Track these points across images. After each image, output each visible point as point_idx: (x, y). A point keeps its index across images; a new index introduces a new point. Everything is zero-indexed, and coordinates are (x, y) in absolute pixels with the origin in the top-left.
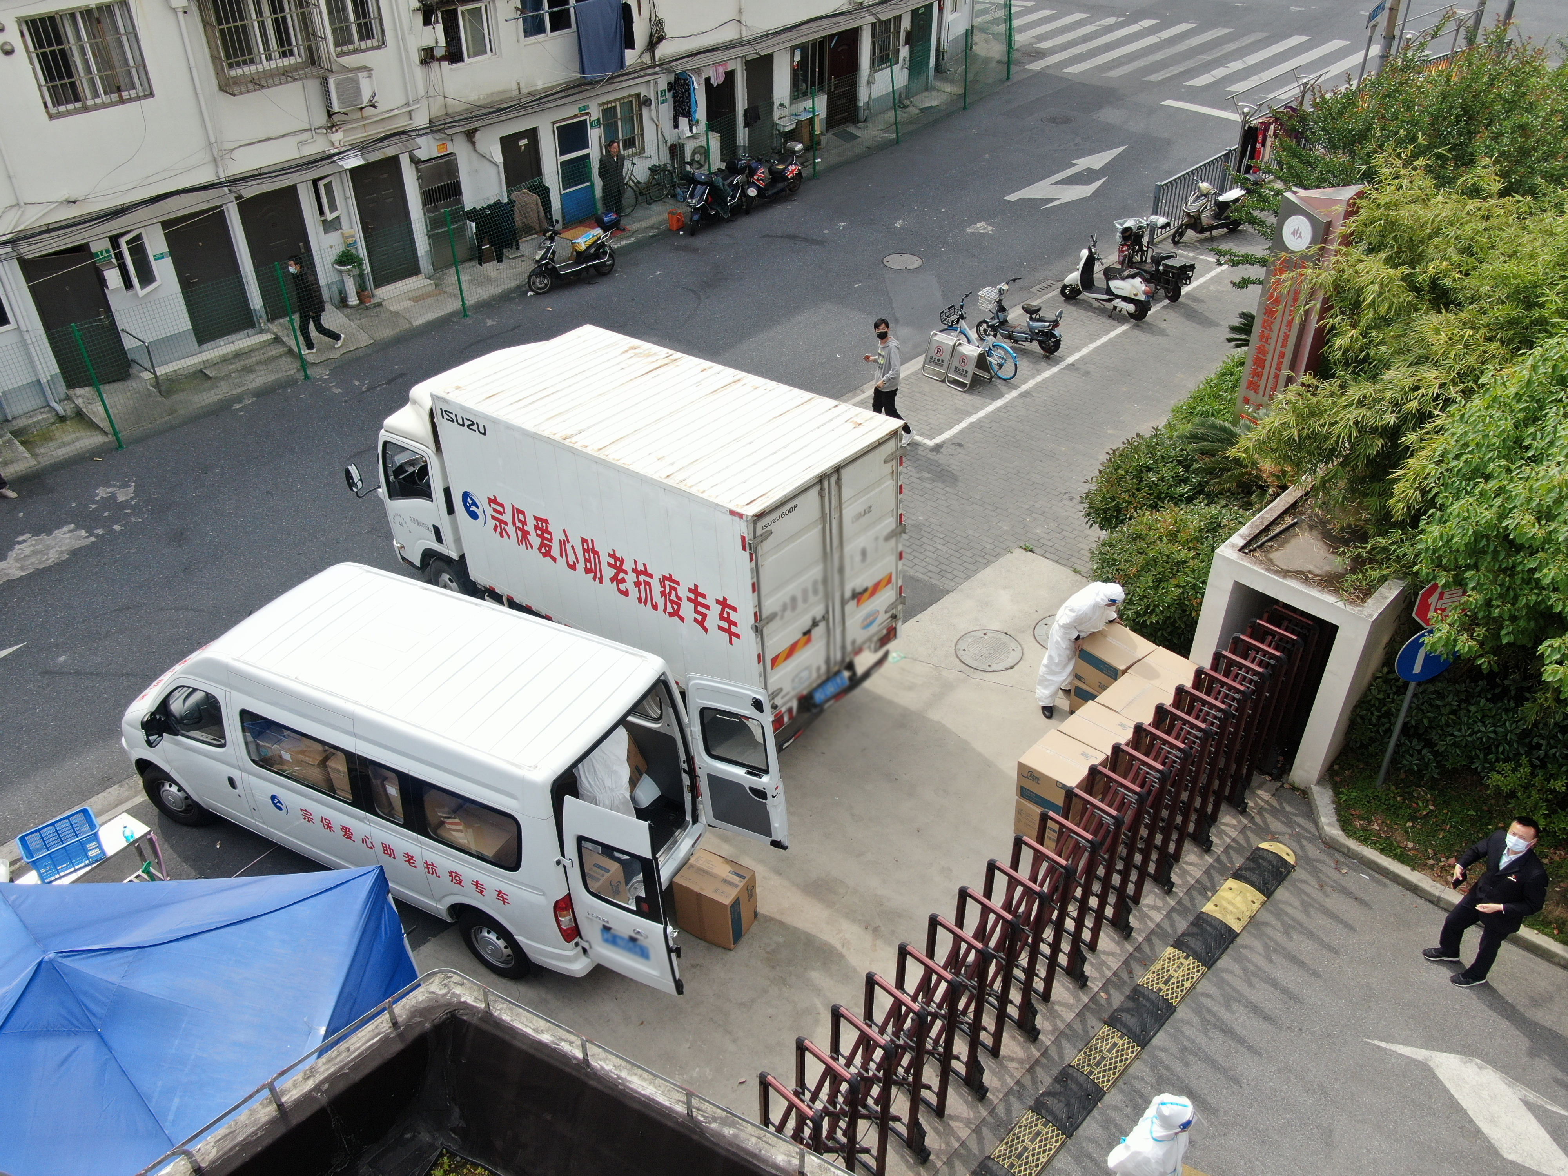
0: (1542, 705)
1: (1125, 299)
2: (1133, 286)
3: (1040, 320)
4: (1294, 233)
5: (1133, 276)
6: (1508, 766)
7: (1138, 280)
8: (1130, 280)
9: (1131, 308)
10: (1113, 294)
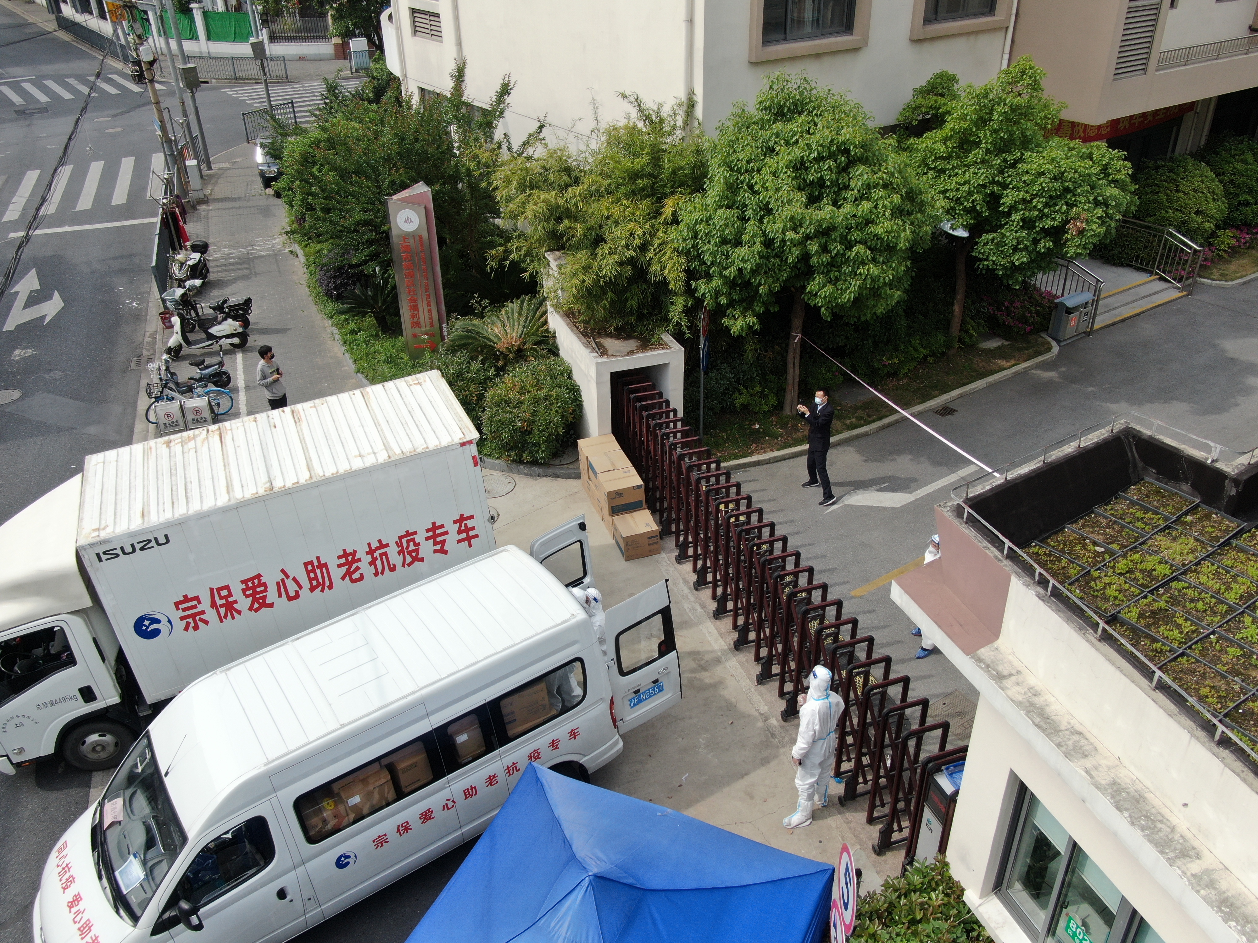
0: (751, 350)
1: (228, 337)
2: (230, 325)
3: (207, 367)
4: (406, 221)
5: (225, 319)
6: (737, 395)
7: (230, 321)
8: (225, 322)
9: (236, 340)
10: (217, 337)
